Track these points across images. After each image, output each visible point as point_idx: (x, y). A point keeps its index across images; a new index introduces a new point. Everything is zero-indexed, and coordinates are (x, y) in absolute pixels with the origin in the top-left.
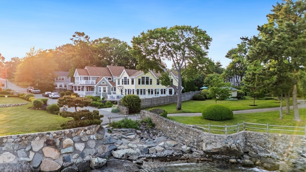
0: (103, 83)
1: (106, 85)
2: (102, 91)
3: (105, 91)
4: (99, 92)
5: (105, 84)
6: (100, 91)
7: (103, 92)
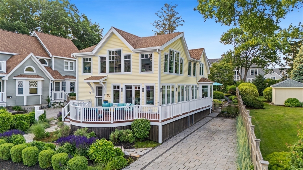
0: (27, 70)
1: (38, 76)
2: (26, 92)
3: (34, 91)
4: (17, 94)
5: (34, 72)
6: (21, 91)
7: (29, 95)
